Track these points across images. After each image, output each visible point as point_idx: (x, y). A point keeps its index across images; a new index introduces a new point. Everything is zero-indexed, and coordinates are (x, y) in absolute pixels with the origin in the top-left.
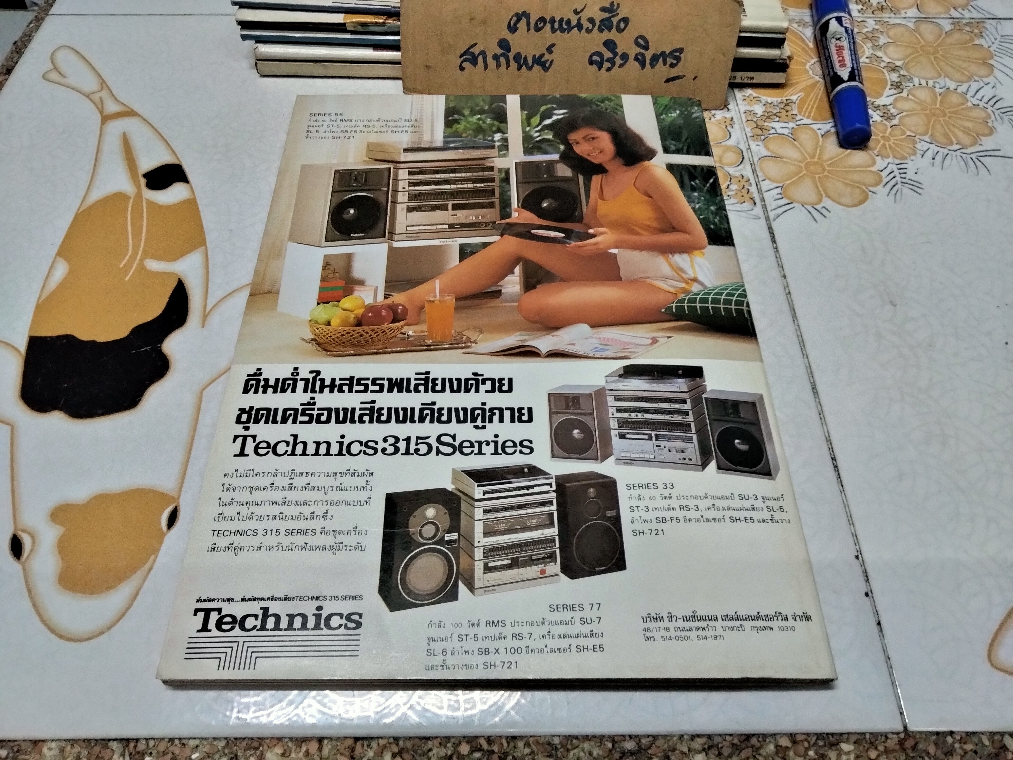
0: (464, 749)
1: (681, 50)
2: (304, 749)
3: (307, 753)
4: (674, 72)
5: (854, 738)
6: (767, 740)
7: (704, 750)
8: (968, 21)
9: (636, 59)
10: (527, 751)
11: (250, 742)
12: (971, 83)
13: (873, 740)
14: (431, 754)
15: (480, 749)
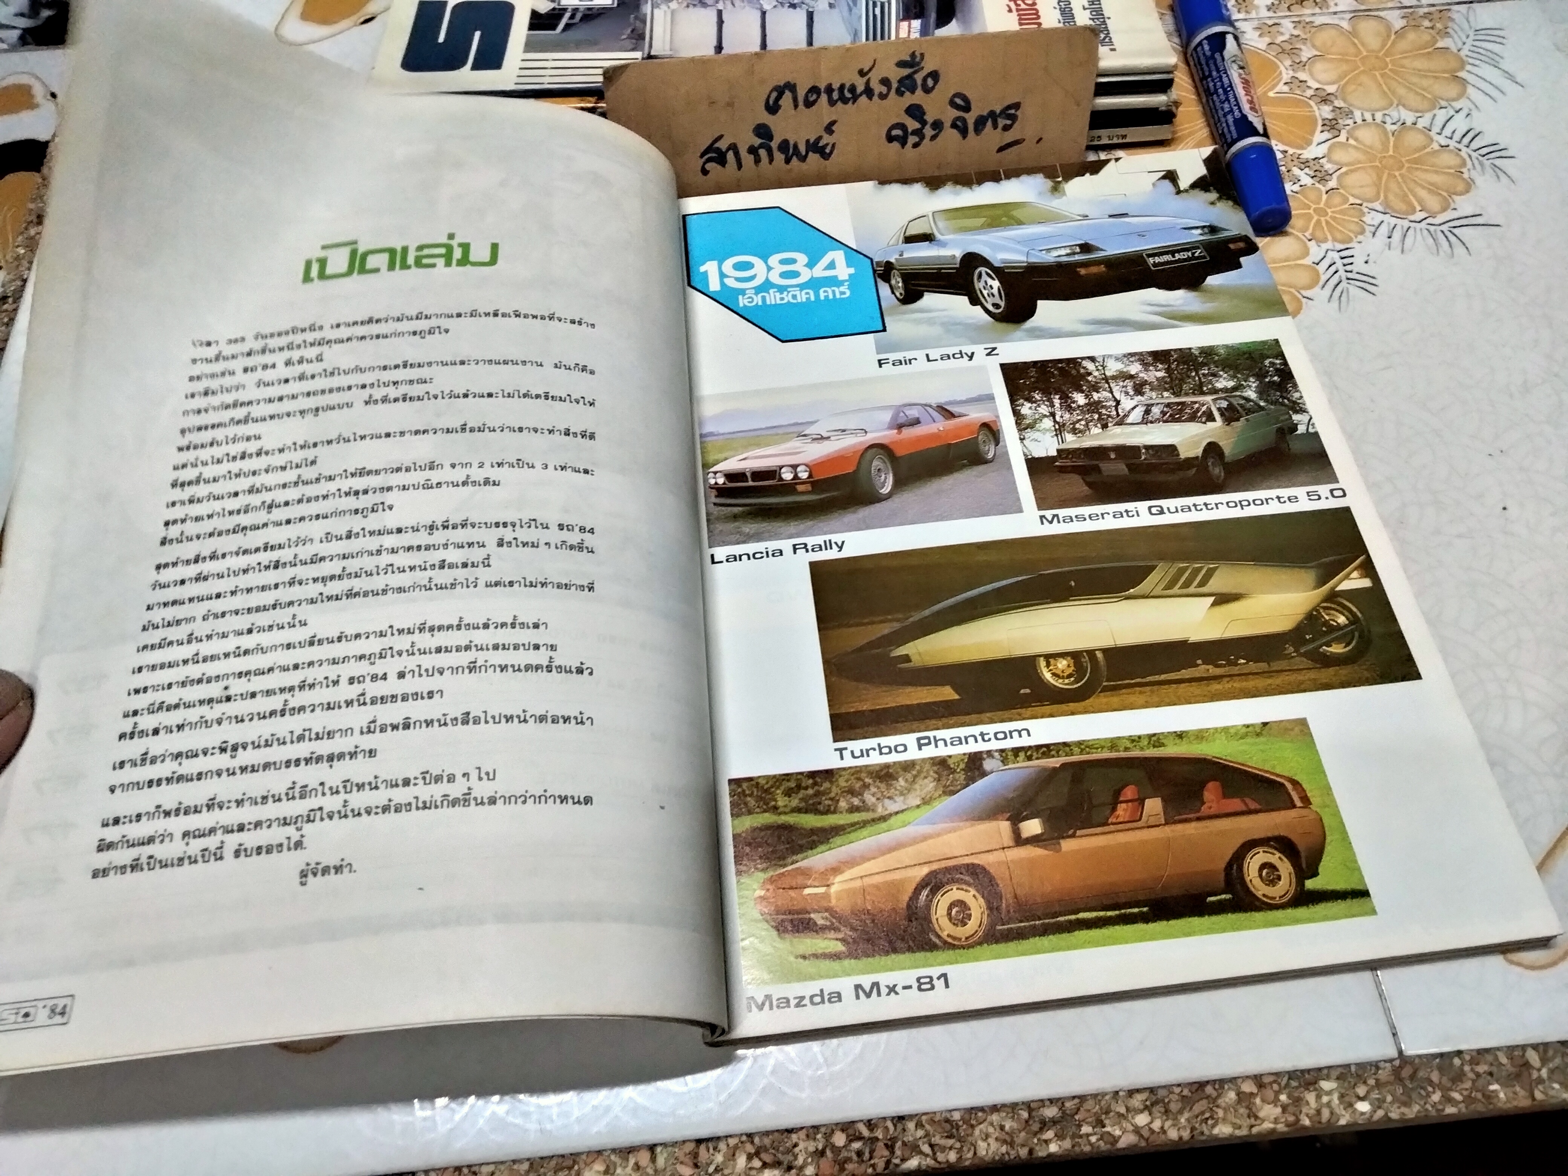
0: (839, 1139)
1: (1017, 106)
2: (632, 1161)
3: (637, 1167)
4: (1009, 137)
5: (1335, 1073)
6: (1226, 1087)
7: (1146, 1108)
8: (1426, 10)
9: (954, 126)
10: (920, 1133)
11: (560, 1160)
12: (1436, 111)
13: (1360, 1073)
14: (797, 1150)
15: (860, 1138)
